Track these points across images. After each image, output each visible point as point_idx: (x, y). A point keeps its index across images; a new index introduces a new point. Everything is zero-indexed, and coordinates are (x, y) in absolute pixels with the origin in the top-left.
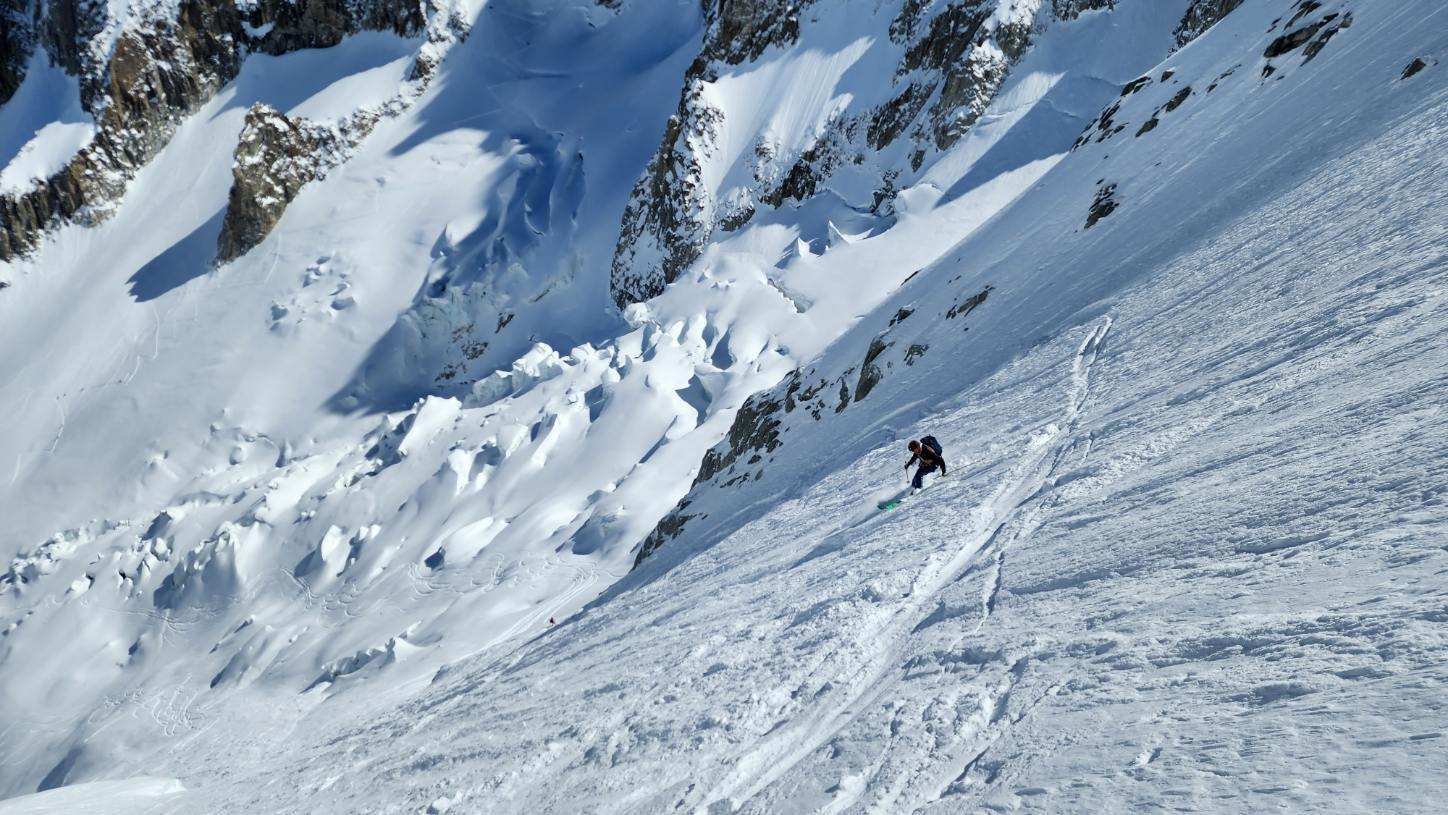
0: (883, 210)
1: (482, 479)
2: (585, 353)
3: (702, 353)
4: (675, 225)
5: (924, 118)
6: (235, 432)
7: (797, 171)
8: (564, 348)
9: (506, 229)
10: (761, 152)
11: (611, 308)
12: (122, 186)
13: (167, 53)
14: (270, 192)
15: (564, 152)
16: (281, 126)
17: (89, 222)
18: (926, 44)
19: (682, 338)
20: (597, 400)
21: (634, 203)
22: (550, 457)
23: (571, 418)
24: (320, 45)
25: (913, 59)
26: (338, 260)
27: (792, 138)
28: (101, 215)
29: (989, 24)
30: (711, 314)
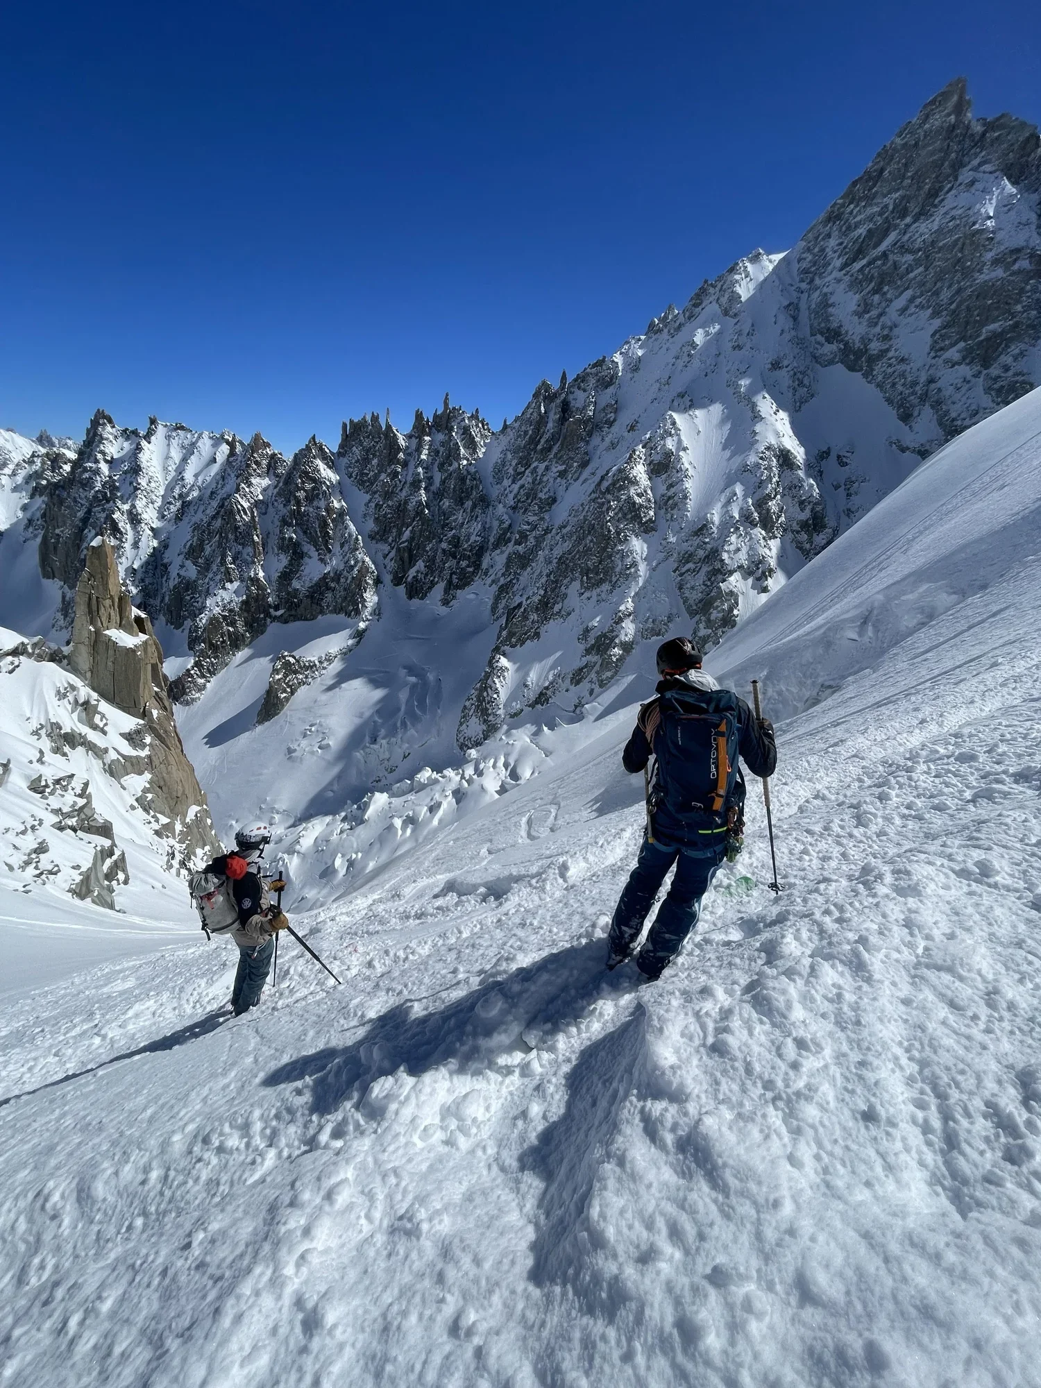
0: (578, 711)
1: (409, 831)
2: (449, 772)
3: (504, 773)
4: (488, 715)
5: (593, 675)
6: (272, 810)
7: (541, 694)
8: (438, 769)
9: (406, 713)
10: (526, 686)
11: (457, 750)
12: (205, 686)
13: (233, 624)
14: (285, 691)
15: (431, 677)
16: (292, 660)
17: (187, 703)
18: (593, 646)
19: (494, 766)
20: (459, 795)
21: (467, 704)
22: (440, 821)
23: (448, 803)
24: (306, 619)
25: (588, 651)
26: (321, 725)
27: (539, 680)
28: (193, 700)
29: (617, 641)
30: (507, 756)
